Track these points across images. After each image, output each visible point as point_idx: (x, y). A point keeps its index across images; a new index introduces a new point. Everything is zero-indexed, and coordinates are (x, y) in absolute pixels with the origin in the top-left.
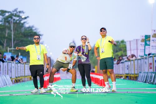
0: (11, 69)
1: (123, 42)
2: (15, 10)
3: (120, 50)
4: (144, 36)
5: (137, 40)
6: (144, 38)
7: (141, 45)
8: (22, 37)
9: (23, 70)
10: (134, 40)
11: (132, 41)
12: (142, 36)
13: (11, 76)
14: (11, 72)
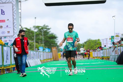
0: (41, 55)
1: (99, 40)
2: (44, 26)
3: (98, 44)
4: (111, 36)
5: (107, 39)
6: (111, 38)
7: (109, 41)
8: (48, 39)
9: (47, 56)
10: (105, 39)
11: (104, 39)
12: (110, 37)
13: (40, 59)
14: (41, 57)
